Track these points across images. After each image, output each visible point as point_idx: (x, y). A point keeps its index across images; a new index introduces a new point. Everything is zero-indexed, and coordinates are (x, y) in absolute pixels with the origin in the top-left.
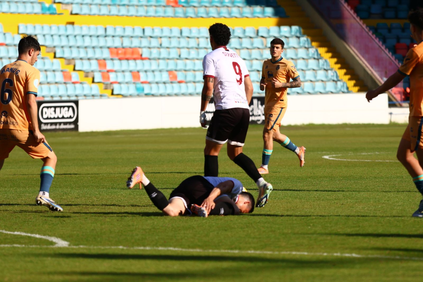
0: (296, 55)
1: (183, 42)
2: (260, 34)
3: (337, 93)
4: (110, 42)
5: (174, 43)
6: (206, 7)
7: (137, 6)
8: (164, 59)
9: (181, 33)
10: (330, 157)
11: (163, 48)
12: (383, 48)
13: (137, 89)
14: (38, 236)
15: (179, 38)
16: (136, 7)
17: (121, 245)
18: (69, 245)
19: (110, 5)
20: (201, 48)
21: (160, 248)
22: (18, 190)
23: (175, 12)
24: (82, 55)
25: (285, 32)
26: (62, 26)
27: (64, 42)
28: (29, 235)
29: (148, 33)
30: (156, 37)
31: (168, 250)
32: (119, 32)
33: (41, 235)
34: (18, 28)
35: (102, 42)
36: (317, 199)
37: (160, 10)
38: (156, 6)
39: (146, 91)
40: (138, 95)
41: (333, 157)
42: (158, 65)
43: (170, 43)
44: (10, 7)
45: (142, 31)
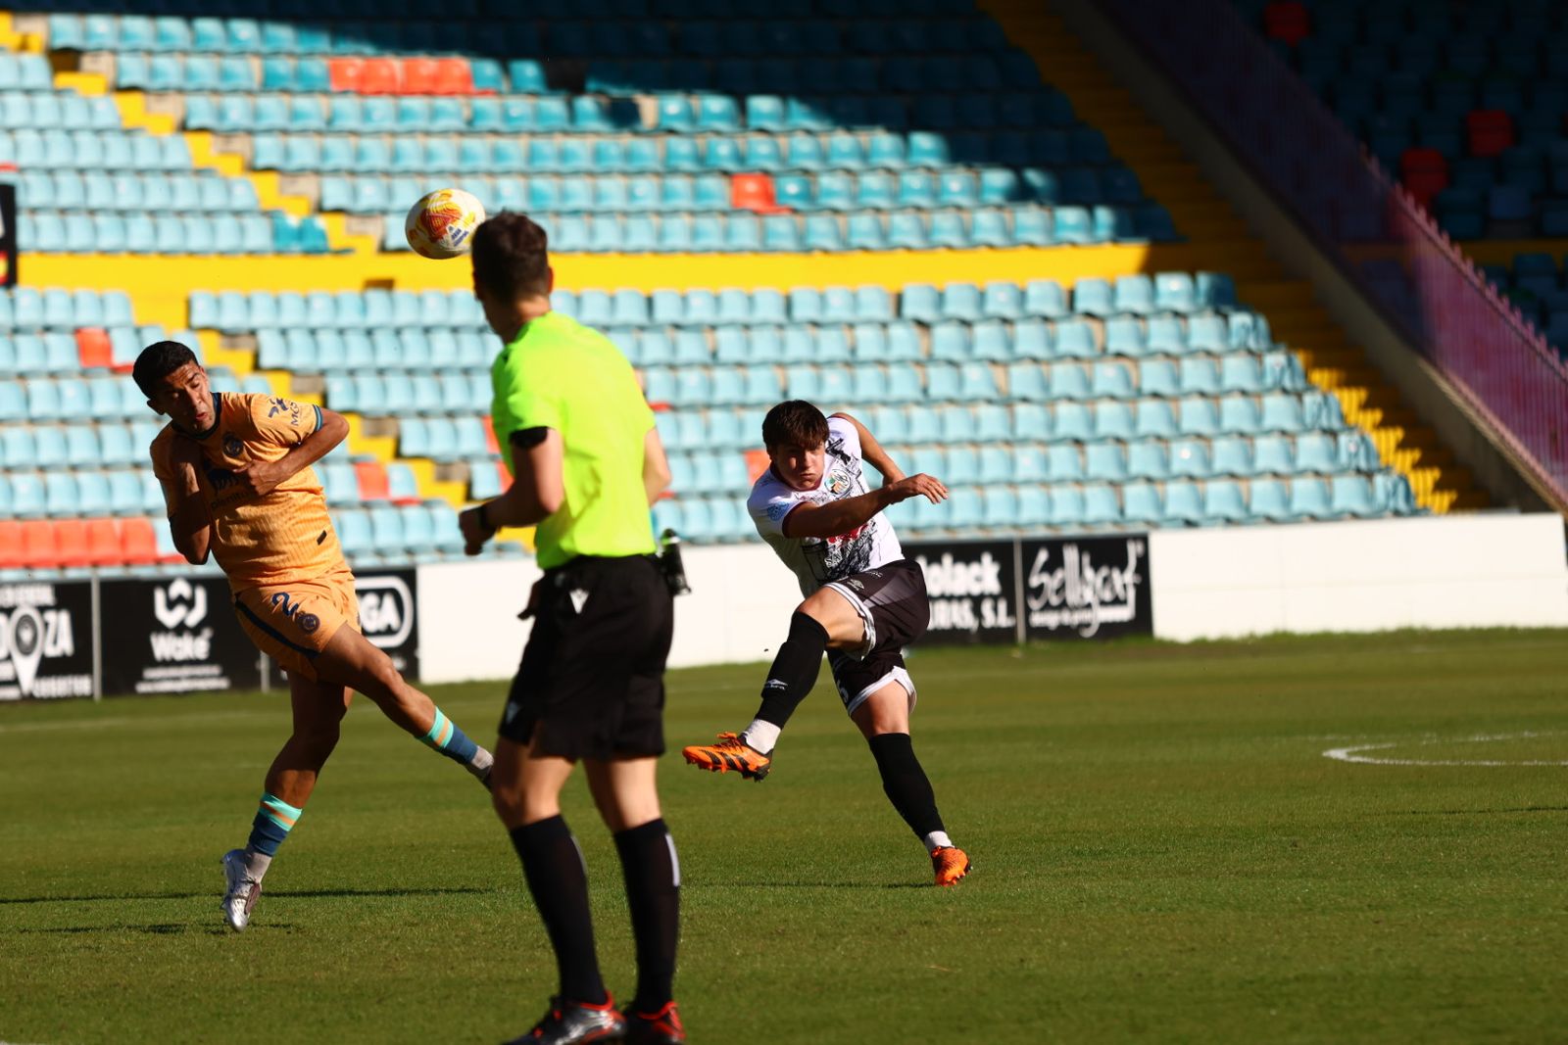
0: (1218, 378)
1: (797, 344)
2: (1082, 305)
3: (1376, 515)
5: (764, 345)
6: (878, 210)
7: (626, 214)
8: (726, 406)
9: (788, 305)
10: (1350, 754)
11: (725, 365)
12: (1540, 345)
15: (780, 327)
16: (620, 220)
20: (864, 363)
23: (764, 234)
24: (426, 398)
25: (1174, 295)
26: (350, 296)
27: (358, 353)
29: (665, 312)
30: (697, 328)
34: (189, 305)
36: (1304, 906)
37: (710, 226)
38: (692, 213)
41: (1363, 753)
42: (708, 430)
43: (749, 346)
44: (156, 230)
45: (642, 305)
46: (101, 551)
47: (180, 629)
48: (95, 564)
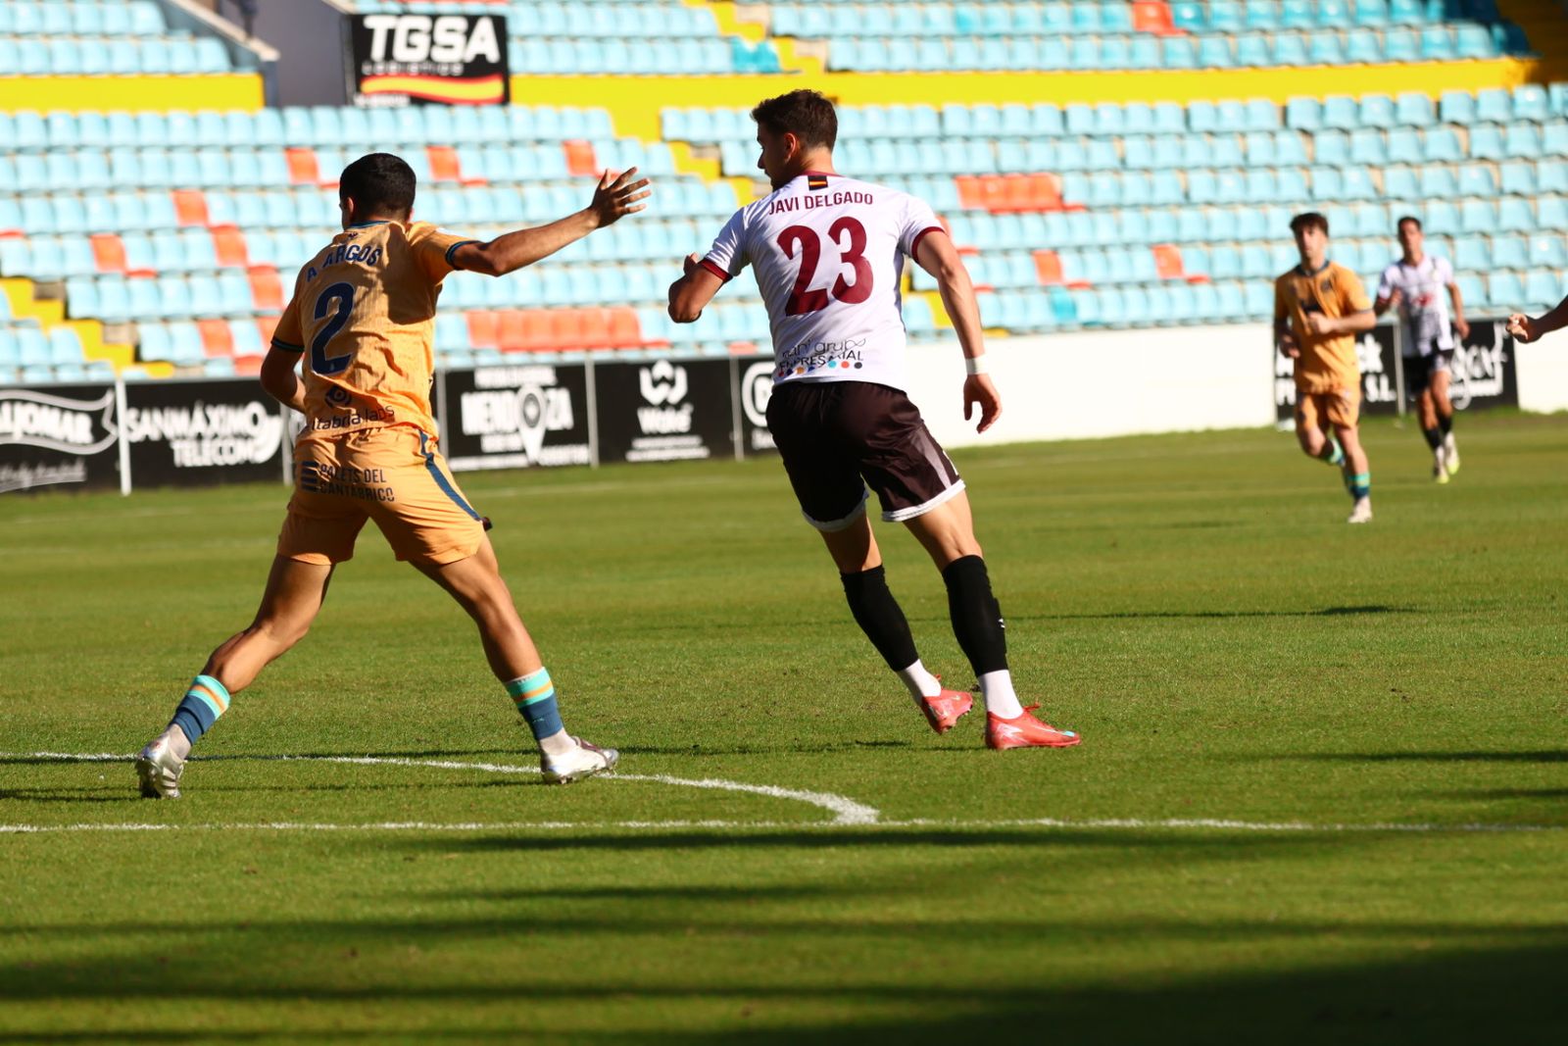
1: (1196, 151)
2: (1448, 115)
4: (957, 159)
5: (1166, 152)
6: (1264, 31)
7: (1040, 36)
8: (1135, 206)
9: (1187, 118)
11: (1132, 170)
13: (1055, 308)
14: (776, 791)
15: (1181, 136)
16: (1035, 42)
17: (1048, 816)
18: (880, 819)
19: (951, 37)
20: (1256, 168)
21: (1174, 823)
22: (700, 645)
23: (1163, 53)
25: (1530, 105)
28: (750, 788)
29: (1078, 123)
30: (1107, 137)
31: (1201, 827)
32: (985, 122)
33: (788, 789)
34: (660, 121)
35: (931, 158)
37: (1117, 48)
38: (1100, 35)
39: (1086, 313)
40: (1061, 329)
42: (1119, 228)
43: (1153, 153)
44: (630, 54)
45: (1058, 118)
46: (593, 337)
47: (664, 405)
48: (589, 348)
